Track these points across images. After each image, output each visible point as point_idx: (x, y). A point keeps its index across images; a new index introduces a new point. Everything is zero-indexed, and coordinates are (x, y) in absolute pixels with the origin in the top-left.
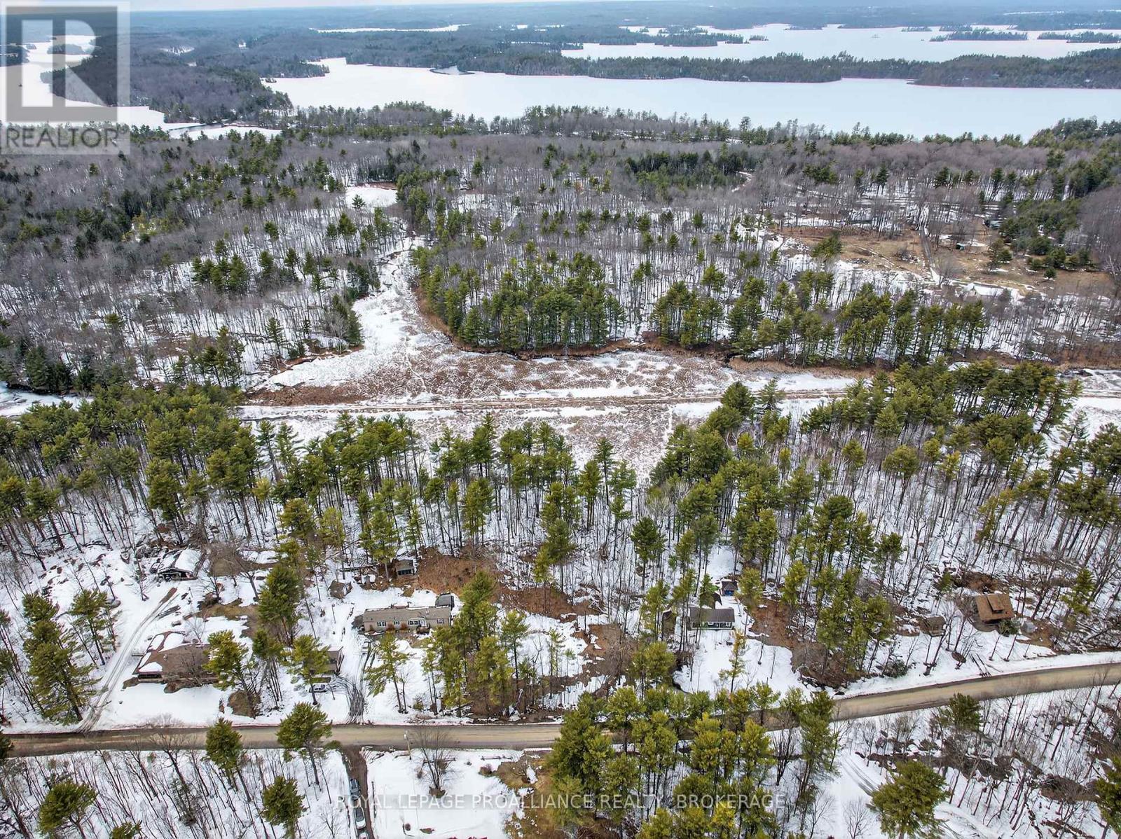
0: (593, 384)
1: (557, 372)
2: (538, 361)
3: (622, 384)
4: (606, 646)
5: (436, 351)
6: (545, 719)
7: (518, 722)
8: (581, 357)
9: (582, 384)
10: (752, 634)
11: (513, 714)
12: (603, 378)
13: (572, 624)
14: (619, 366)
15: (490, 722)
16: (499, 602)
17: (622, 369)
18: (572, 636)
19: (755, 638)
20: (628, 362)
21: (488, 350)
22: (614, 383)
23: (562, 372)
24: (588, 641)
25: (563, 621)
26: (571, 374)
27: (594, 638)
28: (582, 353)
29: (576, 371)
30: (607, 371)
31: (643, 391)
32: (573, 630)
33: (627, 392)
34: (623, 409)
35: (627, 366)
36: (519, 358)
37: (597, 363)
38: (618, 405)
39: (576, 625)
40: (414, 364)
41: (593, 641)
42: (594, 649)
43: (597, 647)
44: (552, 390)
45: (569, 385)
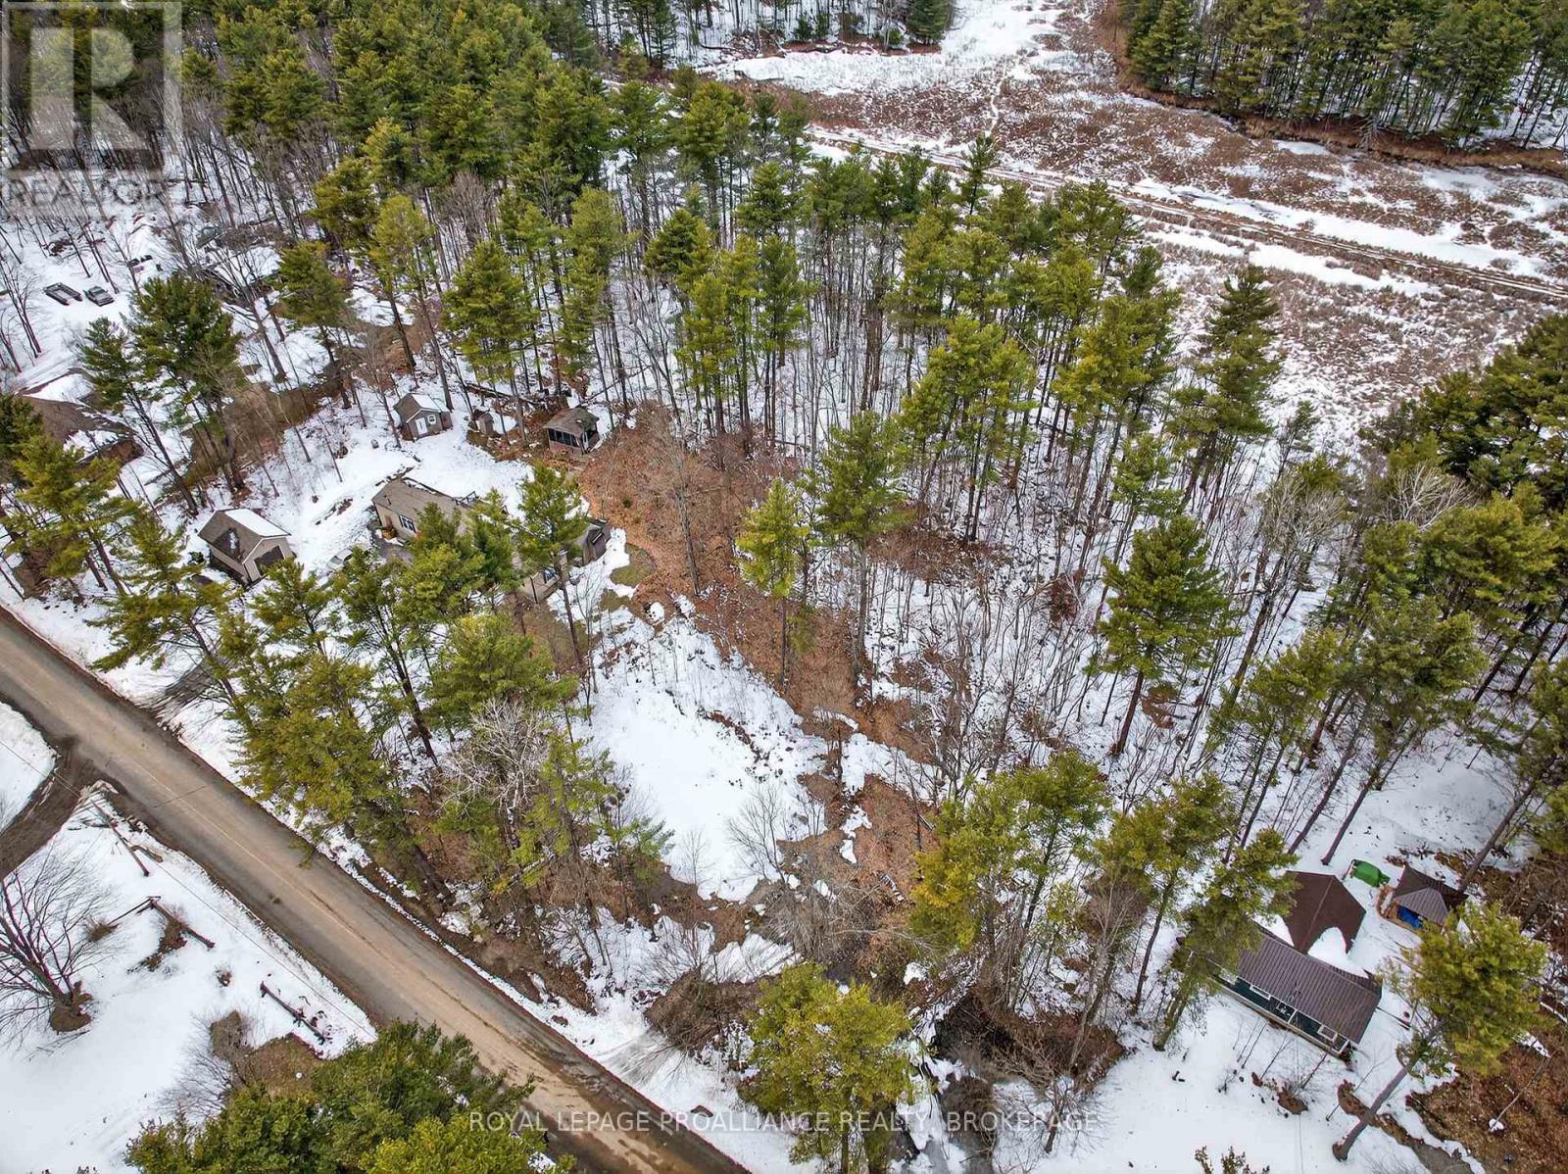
0: (1390, 219)
1: (1311, 174)
2: (1282, 145)
3: (1472, 236)
4: (876, 863)
5: (1070, 82)
6: (519, 979)
7: (456, 939)
8: (1400, 159)
9: (1360, 212)
10: (1413, 1124)
11: (462, 908)
12: (1429, 212)
13: (824, 748)
14: (1495, 199)
15: (396, 894)
16: (694, 597)
17: (1498, 207)
18: (803, 779)
19: (1417, 1145)
20: (1527, 198)
21: (1183, 100)
22: (1452, 230)
23: (1327, 177)
24: (836, 820)
25: (810, 727)
26: (1346, 185)
27: (857, 820)
28: (1407, 152)
29: (1364, 183)
30: (1450, 201)
31: (1525, 265)
32: (812, 768)
33: (1480, 257)
34: (1434, 290)
35: (1520, 203)
36: (1243, 130)
37: (1436, 181)
38: (1422, 276)
39: (834, 760)
40: (1006, 91)
41: (849, 827)
42: (836, 849)
43: (848, 852)
44: (1270, 206)
45: (1327, 207)
